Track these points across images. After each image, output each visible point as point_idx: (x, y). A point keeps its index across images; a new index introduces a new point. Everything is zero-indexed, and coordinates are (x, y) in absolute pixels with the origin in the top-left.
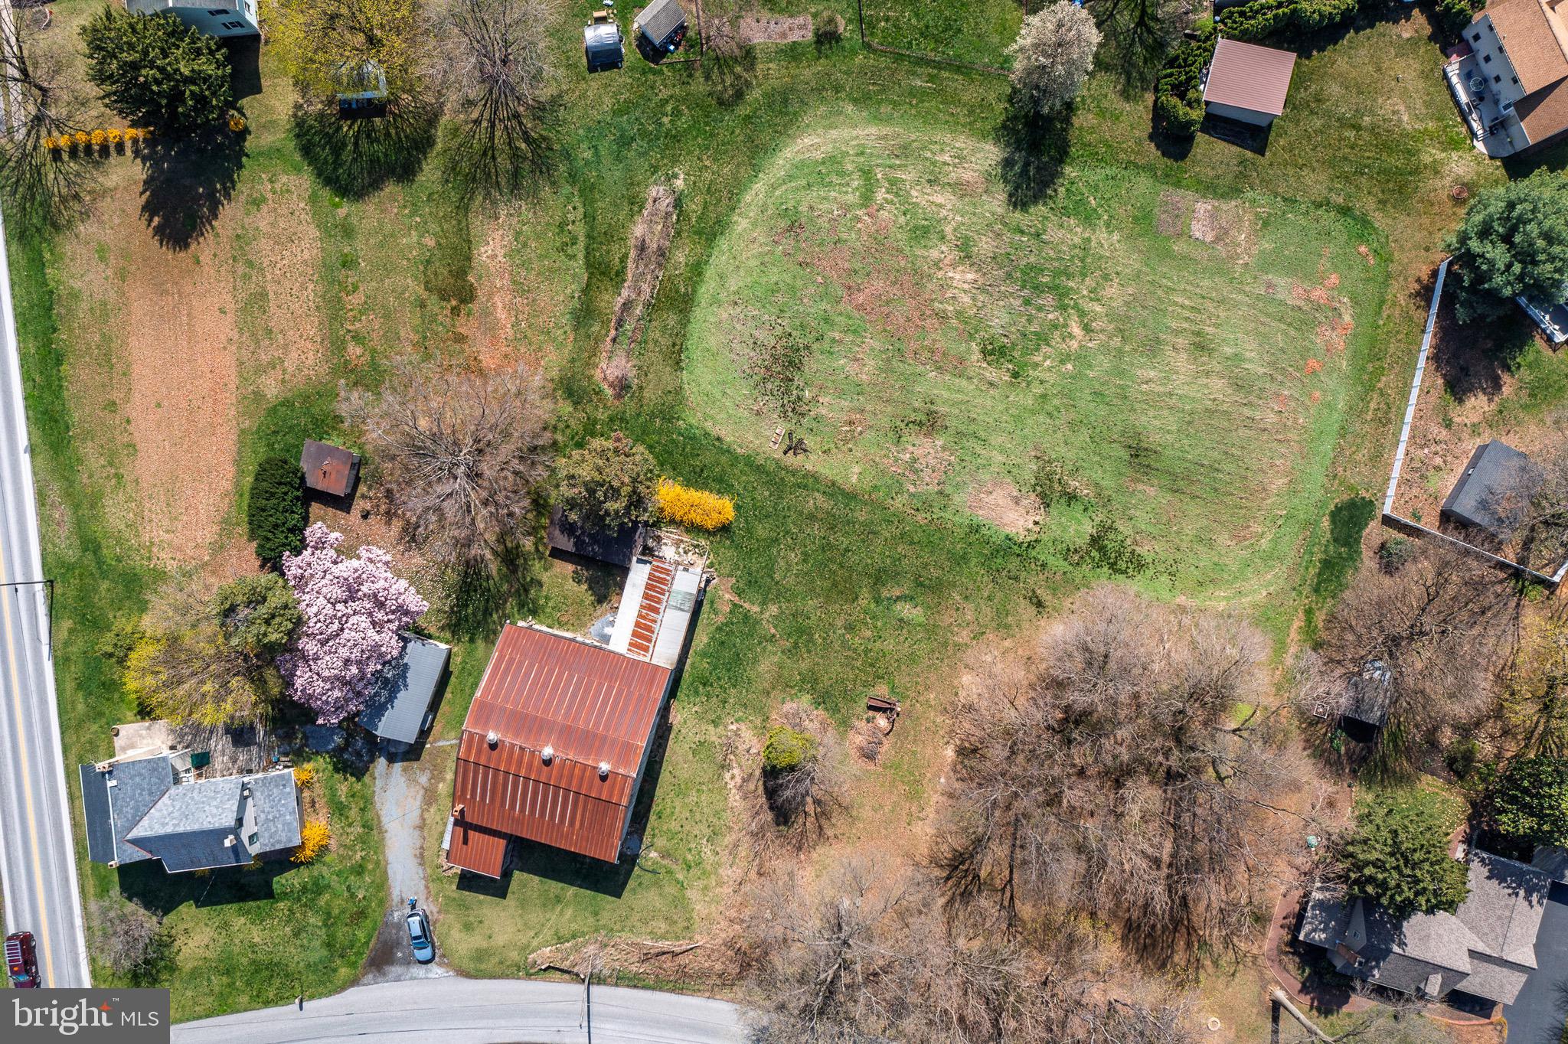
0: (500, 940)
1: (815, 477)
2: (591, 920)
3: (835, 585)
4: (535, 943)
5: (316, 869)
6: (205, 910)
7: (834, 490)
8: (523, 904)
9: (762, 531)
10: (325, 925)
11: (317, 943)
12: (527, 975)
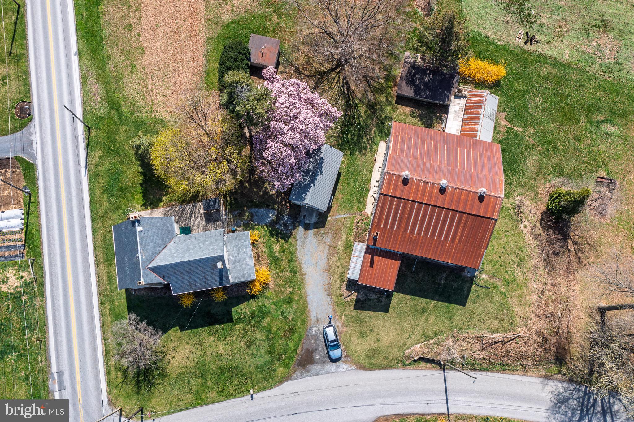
0: (385, 342)
1: (544, 56)
2: (447, 323)
3: (565, 115)
4: (409, 342)
5: (262, 301)
6: (186, 332)
7: (556, 63)
8: (400, 315)
9: (518, 86)
10: (268, 339)
11: (262, 352)
12: (405, 365)
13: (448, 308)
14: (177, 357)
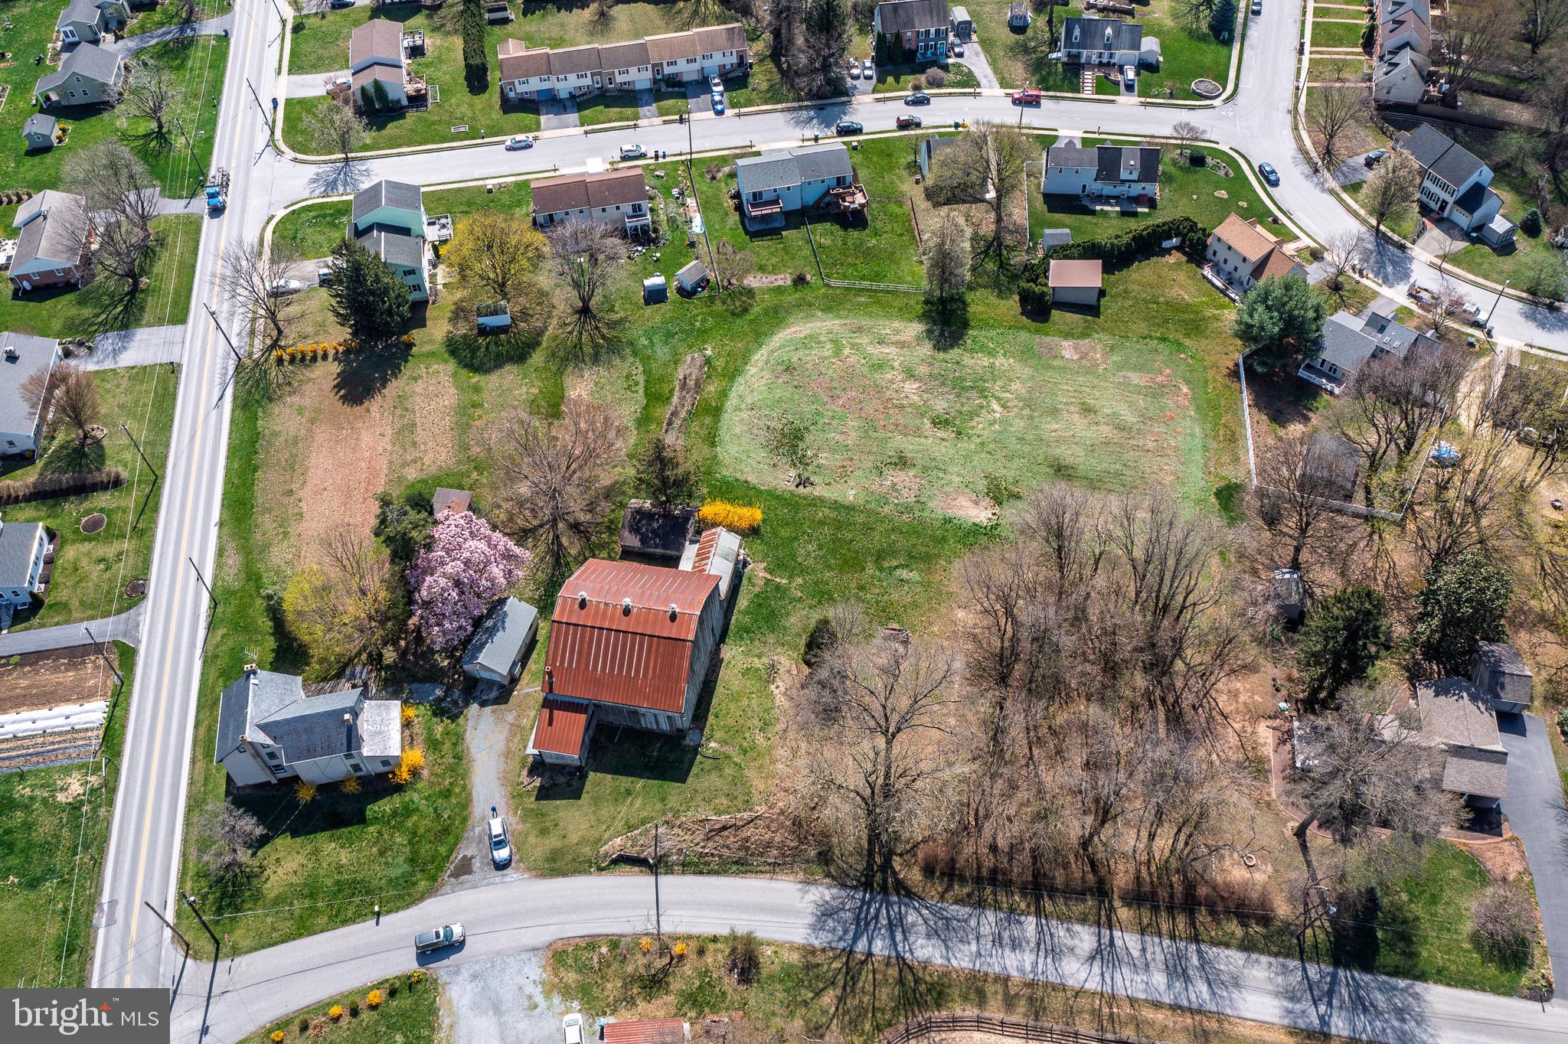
0: (573, 838)
1: (821, 499)
2: (659, 806)
3: (846, 562)
4: (606, 836)
5: (407, 796)
6: (299, 840)
7: (836, 506)
8: (596, 801)
9: (784, 533)
10: (410, 843)
11: (401, 859)
12: (600, 869)
13: (661, 787)
14: (280, 871)
